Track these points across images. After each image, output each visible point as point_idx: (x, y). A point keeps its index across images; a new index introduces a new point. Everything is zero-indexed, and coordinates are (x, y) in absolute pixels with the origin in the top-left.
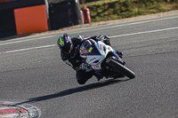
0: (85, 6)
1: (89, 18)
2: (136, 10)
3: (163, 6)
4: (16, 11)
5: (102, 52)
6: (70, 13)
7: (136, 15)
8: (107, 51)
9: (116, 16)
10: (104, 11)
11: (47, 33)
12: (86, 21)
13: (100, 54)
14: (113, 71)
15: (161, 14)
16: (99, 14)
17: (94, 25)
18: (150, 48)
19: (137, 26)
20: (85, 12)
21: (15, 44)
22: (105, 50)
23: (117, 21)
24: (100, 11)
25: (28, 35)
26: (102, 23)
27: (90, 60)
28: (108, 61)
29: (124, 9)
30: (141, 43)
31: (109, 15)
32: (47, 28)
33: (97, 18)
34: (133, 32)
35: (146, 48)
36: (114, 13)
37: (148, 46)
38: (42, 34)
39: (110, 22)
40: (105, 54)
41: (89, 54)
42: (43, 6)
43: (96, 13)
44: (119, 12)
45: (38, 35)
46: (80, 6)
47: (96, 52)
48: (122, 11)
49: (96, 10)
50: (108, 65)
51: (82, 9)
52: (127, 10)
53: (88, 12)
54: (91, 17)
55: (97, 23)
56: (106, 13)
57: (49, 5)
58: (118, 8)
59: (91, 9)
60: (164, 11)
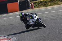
0: (32, 2)
2: (50, 4)
3: (59, 3)
4: (8, 4)
5: (35, 18)
6: (26, 5)
7: (49, 6)
8: (37, 18)
9: (42, 6)
11: (19, 12)
12: (32, 8)
16: (36, 5)
17: (35, 9)
19: (50, 10)
21: (7, 16)
23: (43, 8)
24: (37, 4)
25: (12, 12)
26: (38, 8)
29: (45, 3)
30: (51, 15)
31: (40, 6)
32: (18, 10)
33: (36, 7)
35: (53, 17)
36: (42, 5)
38: (17, 12)
39: (41, 8)
42: (17, 3)
43: (35, 5)
44: (43, 4)
45: (15, 13)
46: (30, 3)
48: (45, 4)
49: (36, 4)
53: (33, 5)
56: (39, 5)
57: (19, 2)
58: (43, 3)
59: (34, 3)
60: (59, 4)
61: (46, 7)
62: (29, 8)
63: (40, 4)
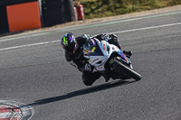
0: (79, 3)
1: (83, 14)
2: (130, 6)
3: (158, 3)
4: (8, 8)
6: (63, 9)
7: (130, 11)
9: (110, 13)
10: (98, 8)
11: (40, 30)
12: (80, 18)
13: (102, 54)
14: (117, 72)
15: (156, 11)
16: (92, 11)
17: (88, 22)
18: (144, 45)
19: (132, 23)
20: (78, 8)
23: (111, 18)
24: (94, 8)
25: (21, 32)
26: (95, 19)
27: (93, 60)
28: (111, 62)
29: (118, 5)
30: (135, 40)
31: (103, 11)
32: (40, 25)
33: (91, 15)
34: (127, 29)
35: (140, 46)
36: (108, 10)
37: (143, 43)
38: (35, 31)
39: (105, 19)
41: (92, 54)
42: (35, 3)
43: (89, 10)
44: (113, 8)
45: (31, 32)
46: (73, 3)
47: (99, 52)
48: (116, 8)
49: (90, 7)
50: (112, 66)
51: (76, 6)
52: (121, 7)
53: (82, 9)
54: (85, 14)
55: (91, 20)
56: (100, 10)
57: (42, 2)
58: (112, 4)
59: (84, 5)
60: (160, 8)
61: (120, 17)
63: (101, 6)
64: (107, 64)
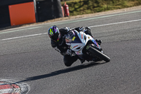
0: (65, 3)
1: (68, 12)
2: (105, 6)
3: (127, 3)
4: (10, 7)
6: (53, 8)
7: (105, 10)
9: (89, 11)
10: (80, 7)
11: (35, 25)
12: (66, 15)
13: (81, 42)
14: (92, 56)
15: (125, 9)
16: (76, 10)
17: (72, 18)
18: (116, 36)
19: (107, 19)
20: (65, 7)
21: (10, 33)
22: (85, 39)
23: (90, 15)
24: (77, 7)
25: (20, 26)
26: (78, 16)
27: (73, 47)
28: (88, 48)
29: (95, 5)
30: (109, 32)
31: (84, 10)
32: (35, 20)
33: (75, 13)
35: (113, 37)
36: (88, 9)
38: (31, 25)
39: (85, 16)
40: (85, 42)
41: (73, 42)
42: (31, 3)
43: (73, 9)
44: (92, 7)
46: (61, 3)
47: (78, 40)
48: (94, 7)
49: (74, 7)
50: (88, 51)
51: (63, 5)
52: (98, 6)
53: (68, 8)
54: (70, 12)
56: (82, 9)
57: (37, 2)
58: (91, 4)
59: (70, 5)
60: (128, 7)
61: (97, 14)
62: (58, 16)
63: (83, 6)
64: (84, 50)
